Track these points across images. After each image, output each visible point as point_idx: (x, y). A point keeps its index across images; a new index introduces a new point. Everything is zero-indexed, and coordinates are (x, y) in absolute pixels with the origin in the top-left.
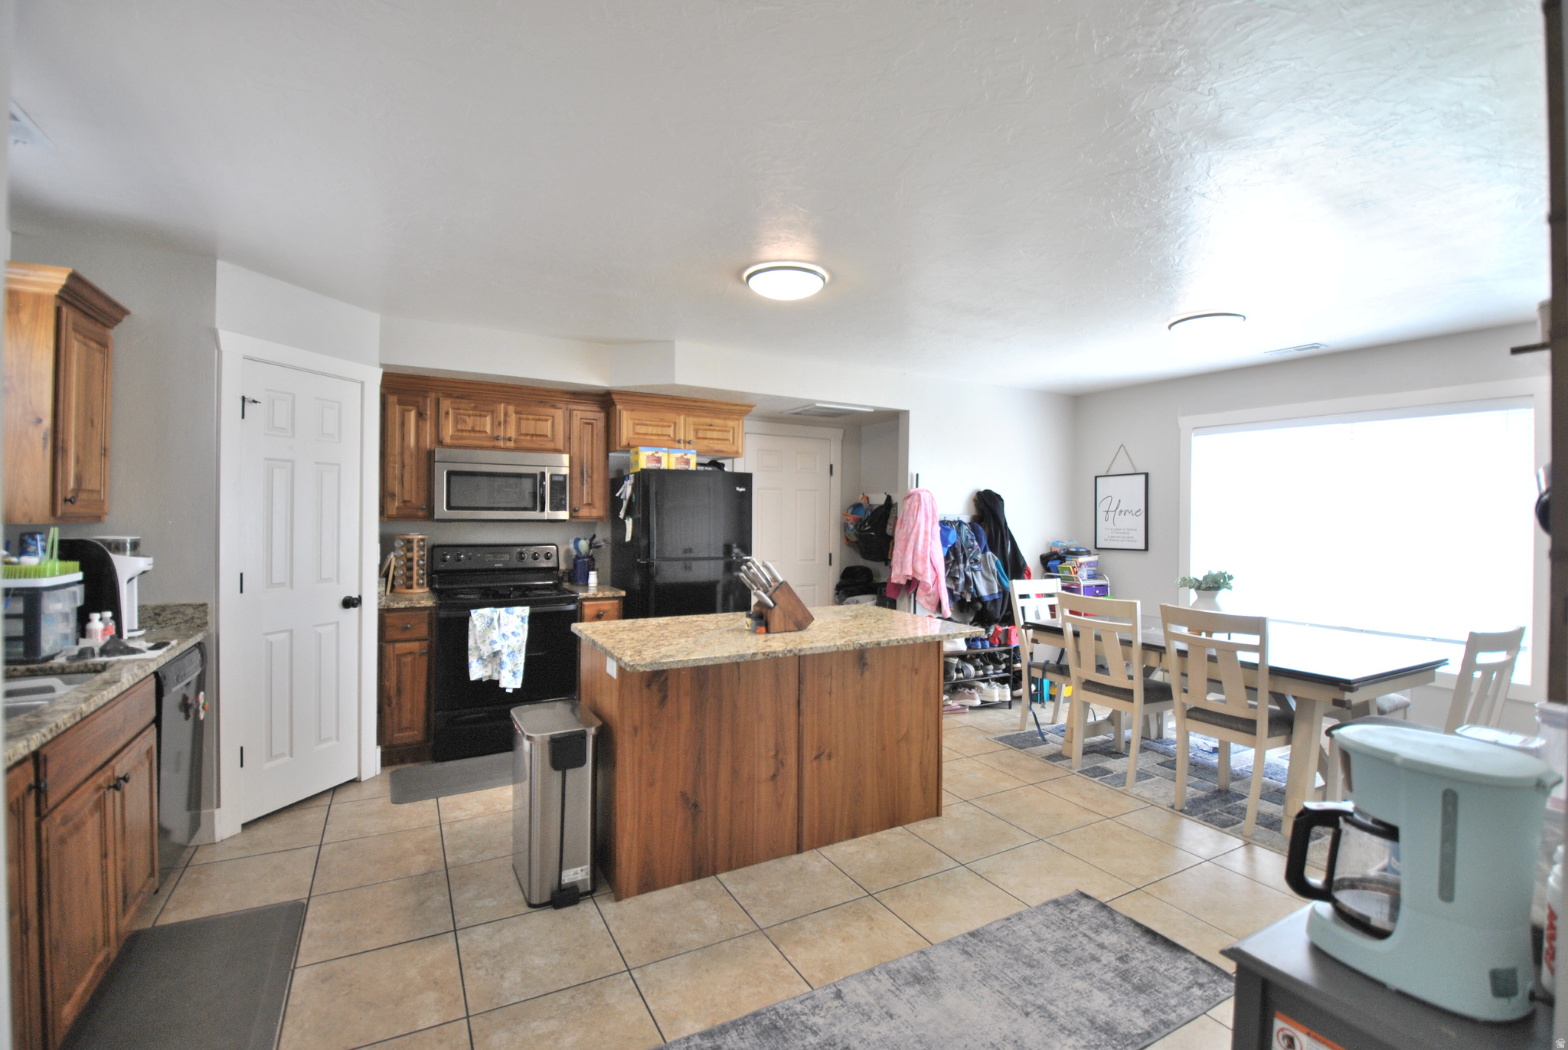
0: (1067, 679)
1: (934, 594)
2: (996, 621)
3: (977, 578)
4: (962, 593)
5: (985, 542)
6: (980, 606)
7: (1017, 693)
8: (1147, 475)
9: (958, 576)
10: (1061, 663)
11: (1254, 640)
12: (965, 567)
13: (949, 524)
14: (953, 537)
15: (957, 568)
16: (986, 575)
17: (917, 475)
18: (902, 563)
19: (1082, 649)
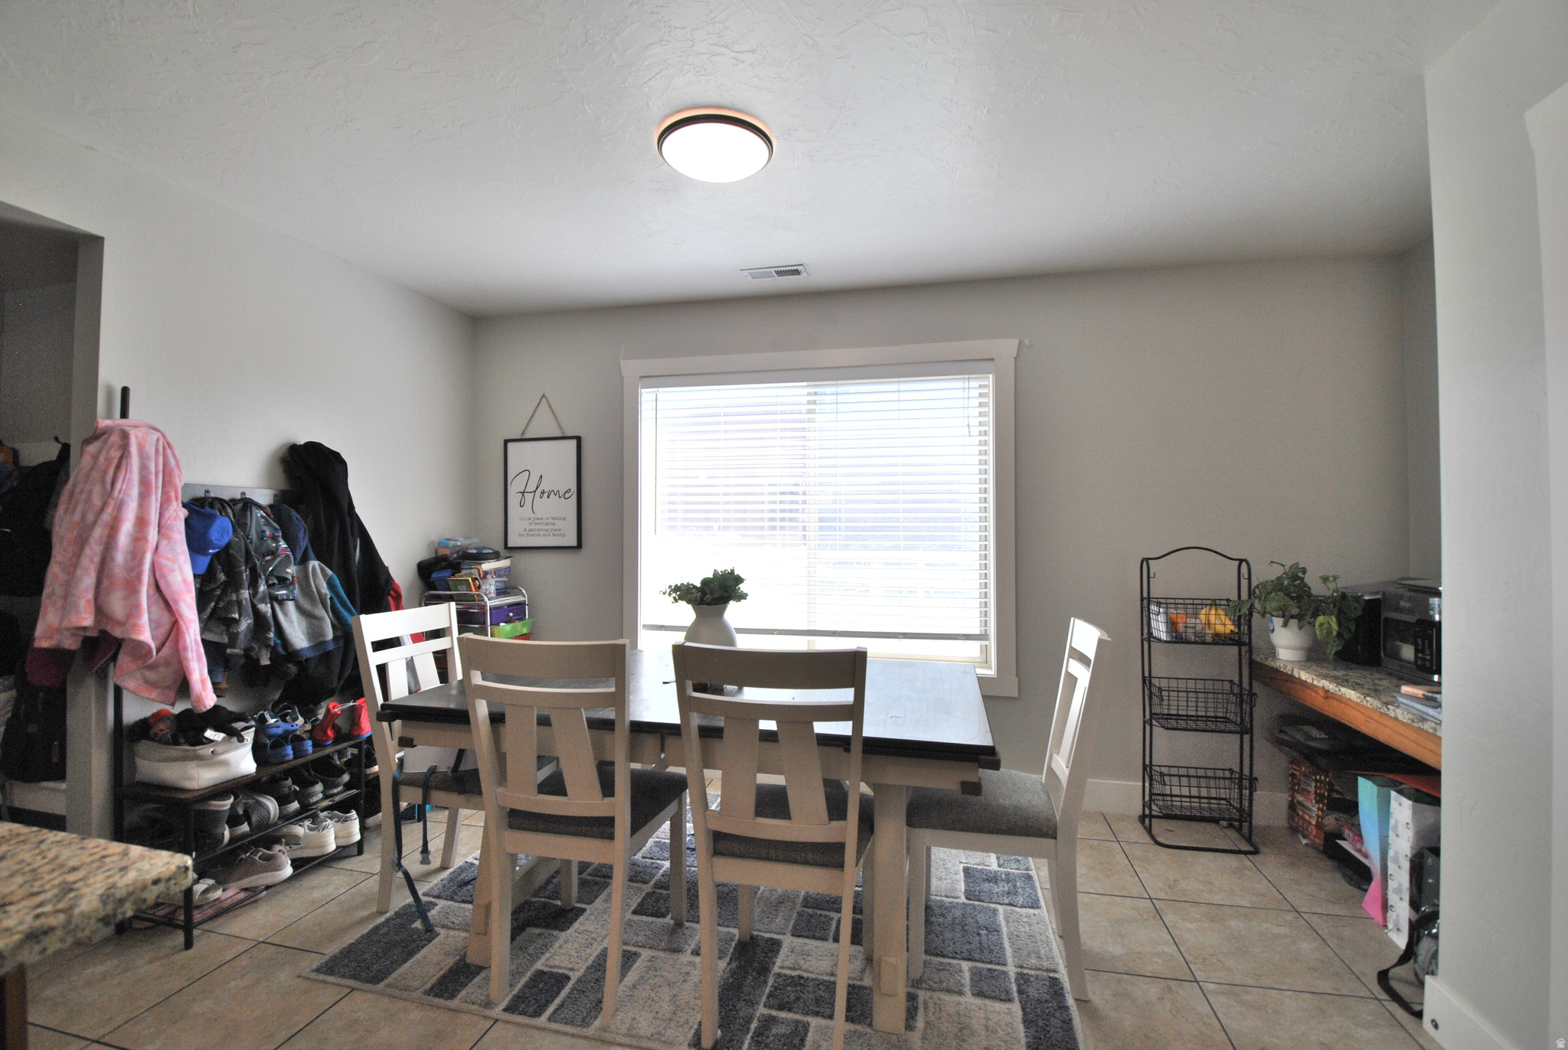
0: (475, 799)
1: (167, 663)
2: (329, 694)
3: (286, 614)
4: (247, 651)
5: (304, 542)
6: (293, 669)
7: (371, 821)
8: (579, 439)
9: (236, 616)
10: (462, 768)
11: (844, 696)
12: (254, 594)
13: (217, 505)
14: (221, 531)
15: (234, 597)
16: (307, 606)
17: (125, 391)
18: (66, 596)
19: (507, 746)
